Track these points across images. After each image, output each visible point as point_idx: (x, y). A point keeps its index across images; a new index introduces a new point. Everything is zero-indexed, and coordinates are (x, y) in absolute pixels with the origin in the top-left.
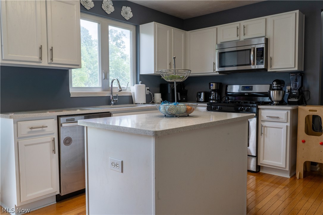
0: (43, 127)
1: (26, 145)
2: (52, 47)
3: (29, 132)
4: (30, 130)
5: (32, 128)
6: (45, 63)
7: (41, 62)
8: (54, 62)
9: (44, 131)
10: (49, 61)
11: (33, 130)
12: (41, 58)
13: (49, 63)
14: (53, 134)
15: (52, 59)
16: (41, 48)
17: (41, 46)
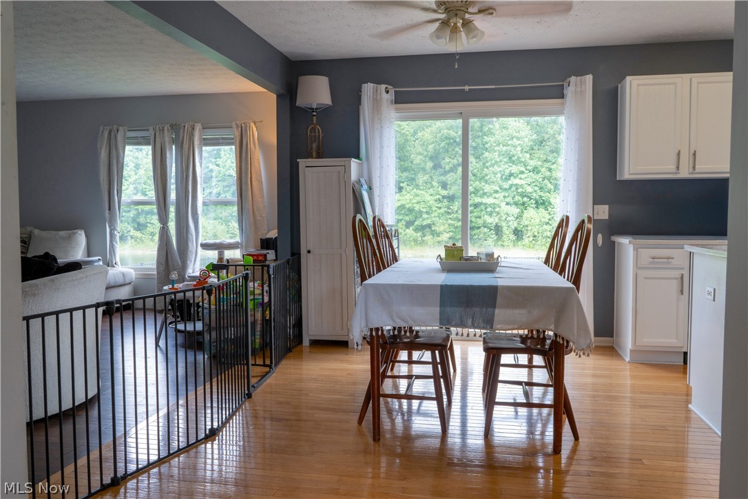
0: (668, 258)
1: (645, 278)
2: (695, 151)
3: (651, 263)
4: (652, 260)
5: (654, 258)
6: (684, 174)
7: (679, 173)
8: (697, 171)
9: (669, 263)
10: (691, 170)
11: (656, 260)
12: (678, 168)
13: (690, 174)
14: (683, 269)
15: (694, 168)
16: (679, 154)
17: (679, 151)
